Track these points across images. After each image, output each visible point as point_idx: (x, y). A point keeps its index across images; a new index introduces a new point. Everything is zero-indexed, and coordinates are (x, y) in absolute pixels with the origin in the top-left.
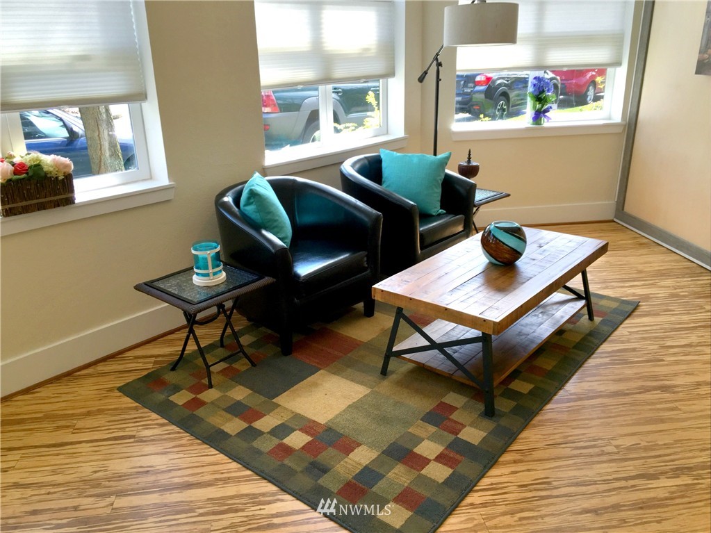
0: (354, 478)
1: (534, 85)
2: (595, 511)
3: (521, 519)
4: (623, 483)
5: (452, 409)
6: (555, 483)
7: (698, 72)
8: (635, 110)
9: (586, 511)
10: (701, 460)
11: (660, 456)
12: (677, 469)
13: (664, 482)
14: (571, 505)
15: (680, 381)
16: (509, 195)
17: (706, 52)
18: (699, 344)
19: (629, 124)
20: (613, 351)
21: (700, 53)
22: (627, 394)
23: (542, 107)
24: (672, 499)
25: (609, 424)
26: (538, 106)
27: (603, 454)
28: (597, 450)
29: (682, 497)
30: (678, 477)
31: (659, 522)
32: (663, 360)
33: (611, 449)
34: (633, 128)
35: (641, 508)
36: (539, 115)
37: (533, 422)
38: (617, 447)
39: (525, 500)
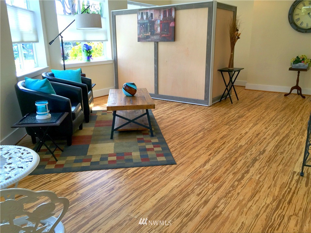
0: (141, 158)
2: (195, 142)
3: (185, 149)
4: (193, 137)
5: (142, 138)
6: (183, 141)
7: (138, 41)
8: (116, 55)
9: (194, 143)
10: (200, 129)
11: (193, 131)
12: (199, 131)
13: (199, 134)
14: (190, 143)
15: (179, 119)
16: (96, 84)
17: (140, 35)
18: (173, 112)
20: (159, 118)
21: (138, 35)
22: (173, 124)
23: (90, 55)
24: (204, 136)
25: (177, 129)
26: (88, 54)
27: (183, 134)
28: (181, 134)
29: (205, 135)
31: (207, 139)
32: (171, 116)
33: (184, 133)
35: (202, 139)
36: (89, 57)
38: (184, 132)
39: (181, 146)
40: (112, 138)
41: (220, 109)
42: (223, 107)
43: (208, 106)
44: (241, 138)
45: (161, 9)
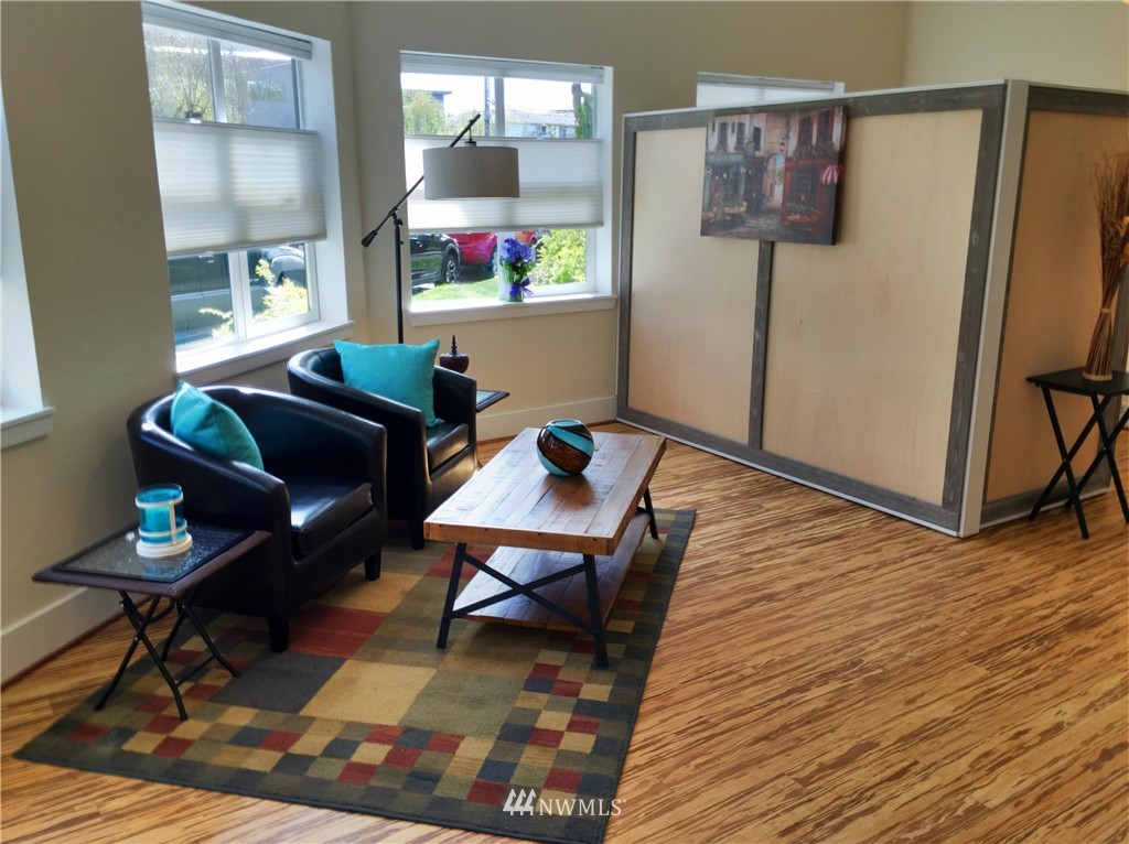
0: (478, 776)
1: (508, 250)
2: (766, 737)
3: (697, 766)
4: (778, 703)
5: (555, 669)
6: (712, 720)
7: (704, 233)
9: (757, 740)
10: (839, 662)
11: (799, 667)
12: (822, 676)
13: (816, 692)
14: (739, 738)
15: (779, 587)
16: (508, 395)
17: (710, 209)
18: (777, 546)
19: (621, 297)
20: (696, 569)
21: (703, 210)
22: (734, 612)
23: (521, 278)
24: (832, 706)
25: (733, 646)
26: (516, 277)
27: (743, 678)
28: (735, 676)
29: (841, 702)
30: (827, 684)
31: (832, 731)
32: (751, 569)
33: (749, 671)
34: (627, 301)
35: (809, 722)
36: (517, 288)
37: (654, 663)
38: (754, 667)
39: (690, 746)
40: (442, 644)
41: (1007, 560)
42: (1028, 554)
43: (954, 533)
44: (1010, 759)
45: (794, 110)
